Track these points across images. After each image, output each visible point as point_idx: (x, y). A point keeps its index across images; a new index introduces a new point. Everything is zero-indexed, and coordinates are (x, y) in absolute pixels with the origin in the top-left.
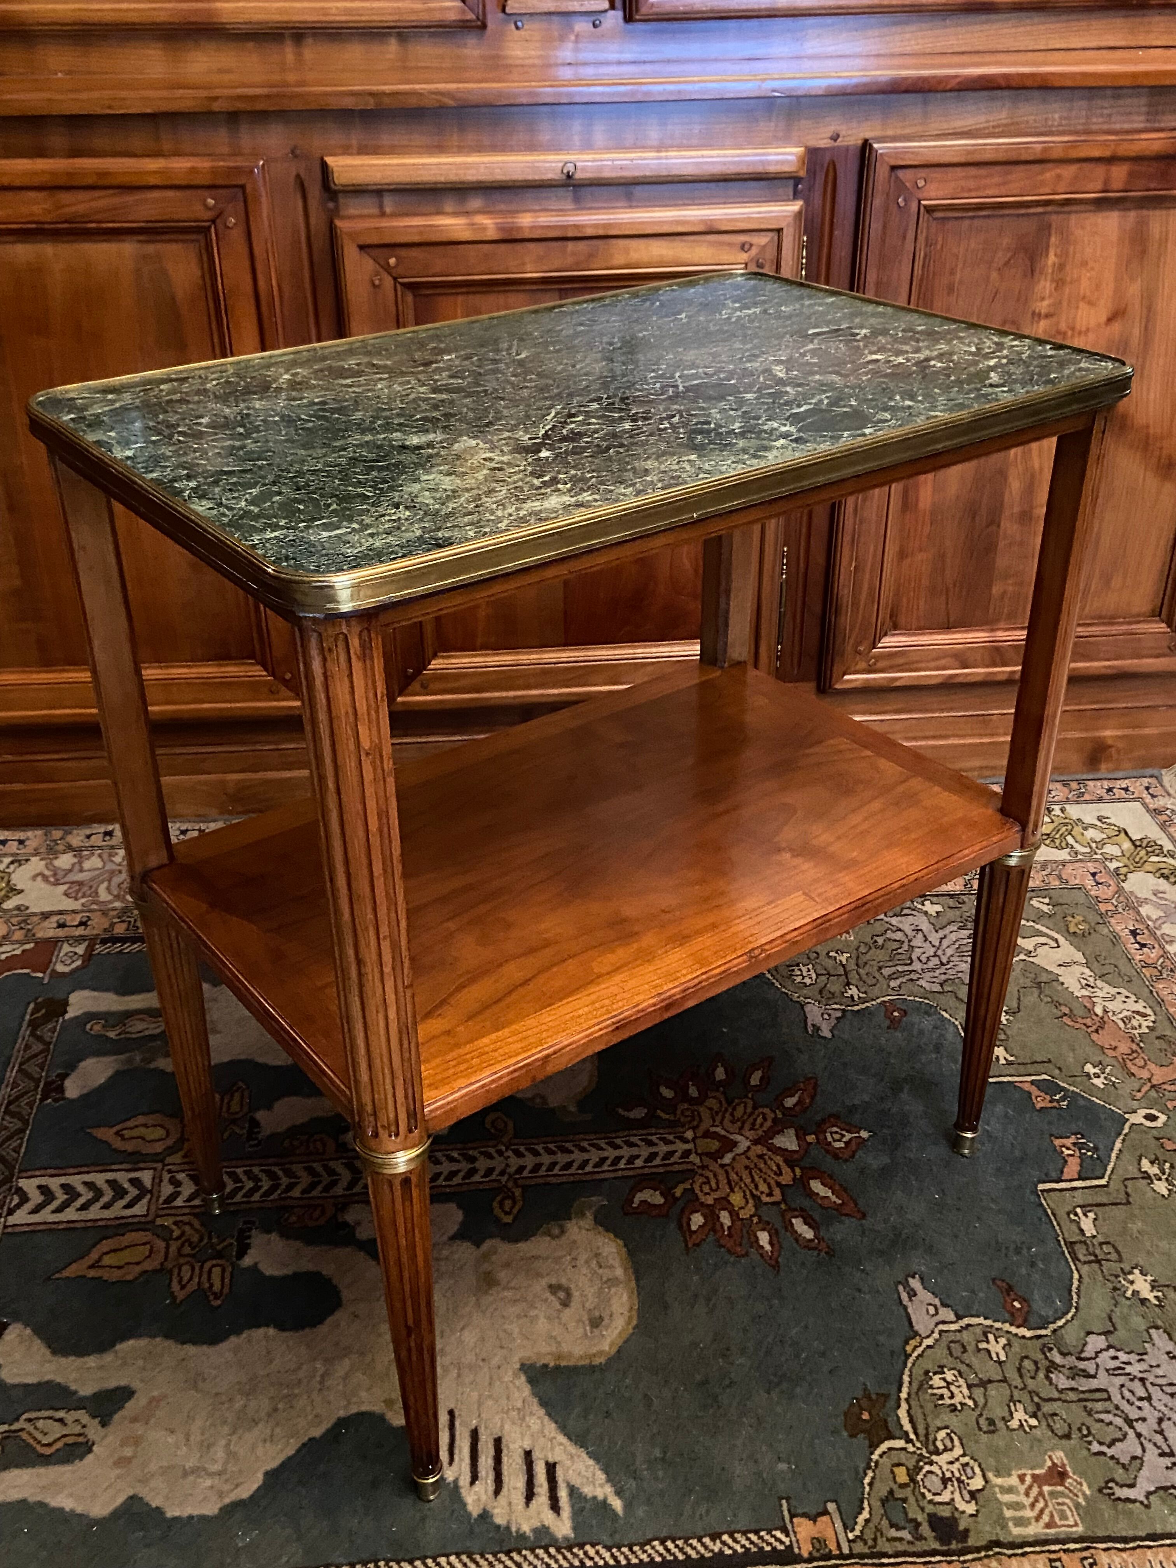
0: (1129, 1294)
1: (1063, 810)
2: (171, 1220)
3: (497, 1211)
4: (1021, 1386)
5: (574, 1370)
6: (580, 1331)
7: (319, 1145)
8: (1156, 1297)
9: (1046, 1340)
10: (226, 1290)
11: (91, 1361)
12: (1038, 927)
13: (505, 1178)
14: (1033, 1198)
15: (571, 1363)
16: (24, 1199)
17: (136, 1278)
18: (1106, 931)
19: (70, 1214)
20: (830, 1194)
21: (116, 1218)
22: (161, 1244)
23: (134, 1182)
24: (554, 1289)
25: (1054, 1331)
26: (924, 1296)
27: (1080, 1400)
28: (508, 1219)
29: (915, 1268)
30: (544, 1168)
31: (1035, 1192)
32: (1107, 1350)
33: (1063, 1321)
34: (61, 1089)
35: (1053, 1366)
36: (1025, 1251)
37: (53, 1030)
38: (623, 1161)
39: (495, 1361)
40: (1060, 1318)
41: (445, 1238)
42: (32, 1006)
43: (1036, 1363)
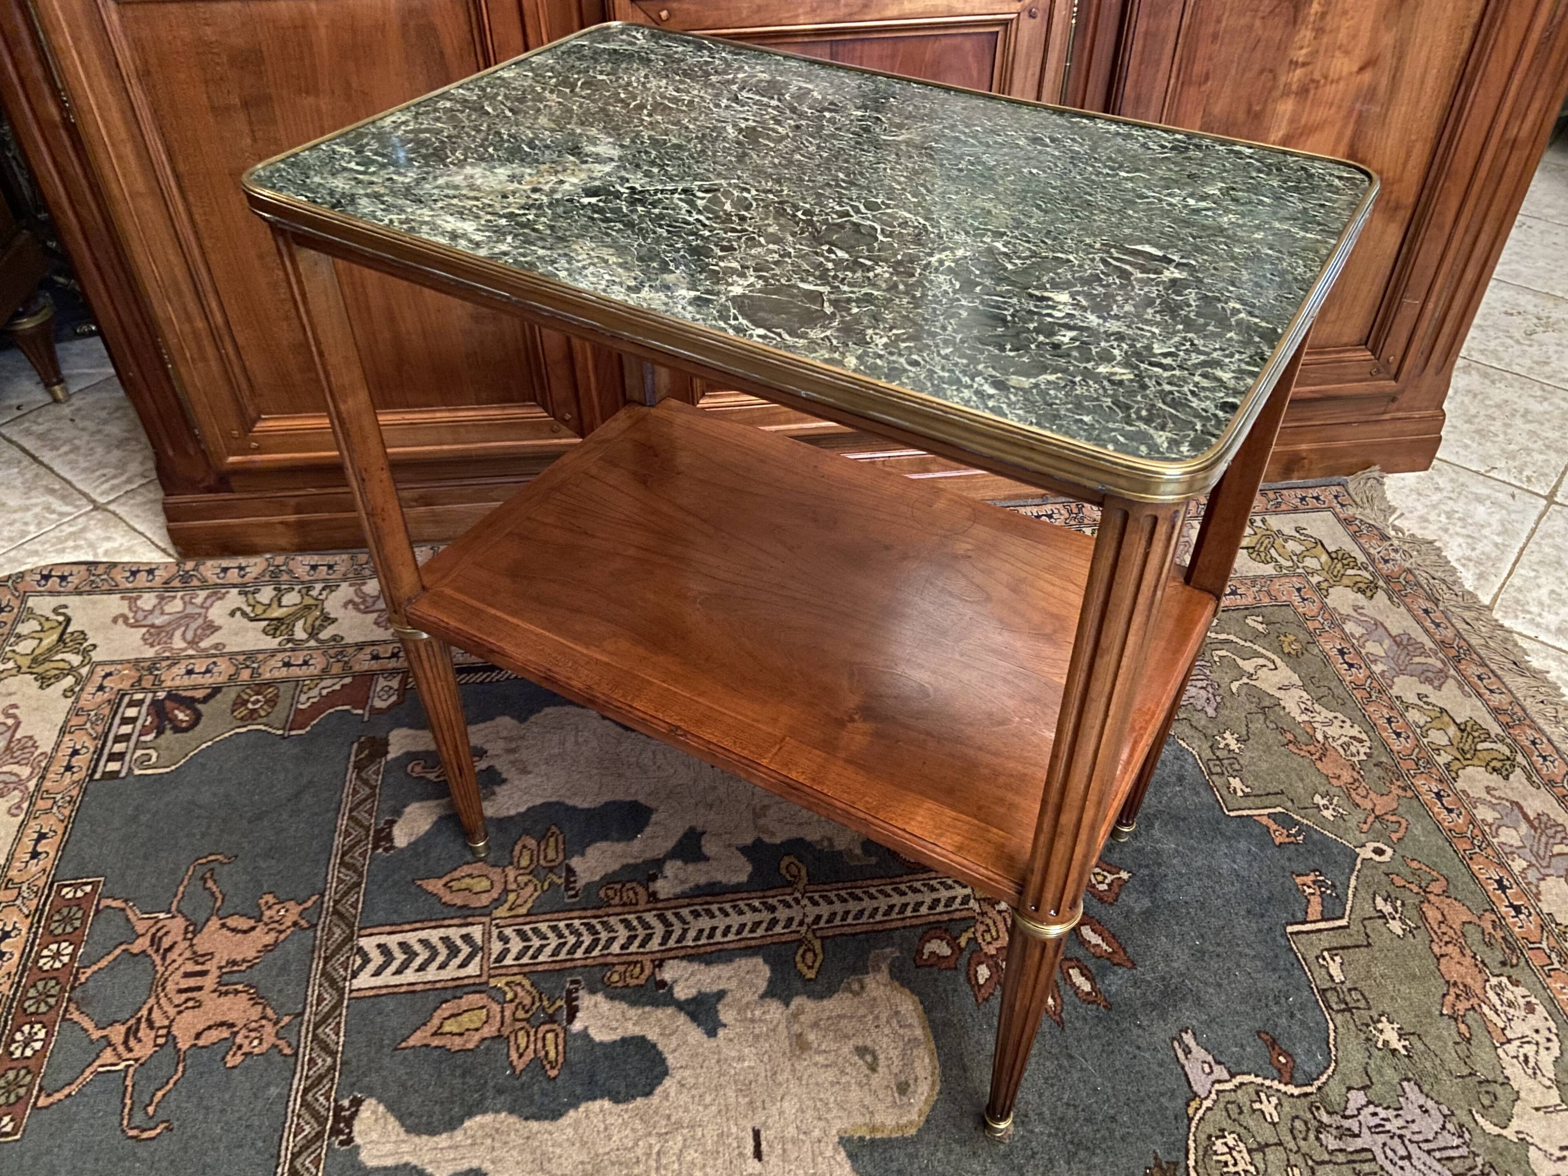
0: (1380, 1045)
1: (1264, 521)
2: (504, 980)
3: (800, 966)
4: (1295, 1149)
5: (888, 1143)
6: (890, 1099)
7: (631, 893)
8: (1404, 1047)
9: (1313, 1098)
10: (561, 1059)
11: (443, 1140)
12: (1256, 647)
13: (805, 928)
14: (1283, 942)
15: (885, 1135)
16: (366, 960)
17: (477, 1047)
18: (1316, 651)
19: (409, 976)
20: (1100, 942)
21: (453, 980)
22: (496, 1008)
23: (466, 938)
24: (862, 1051)
25: (1319, 1088)
26: (1198, 1052)
27: (1349, 1162)
28: (811, 974)
29: (1185, 1021)
30: (838, 918)
31: (1284, 935)
32: (1366, 1106)
33: (1326, 1076)
34: (389, 838)
35: (1322, 1127)
36: (1283, 1000)
37: (377, 773)
38: (909, 909)
39: (817, 1133)
40: (1322, 1073)
41: (756, 997)
42: (355, 746)
43: (1306, 1123)
